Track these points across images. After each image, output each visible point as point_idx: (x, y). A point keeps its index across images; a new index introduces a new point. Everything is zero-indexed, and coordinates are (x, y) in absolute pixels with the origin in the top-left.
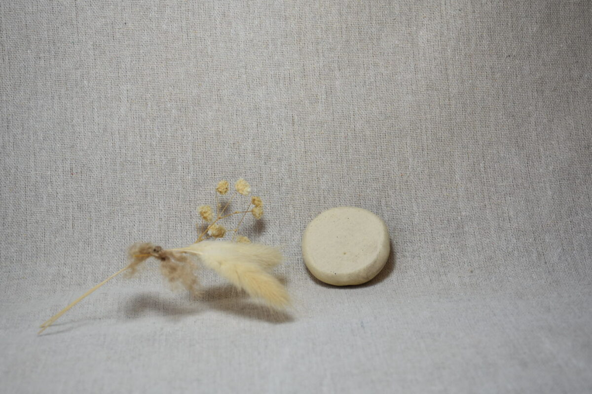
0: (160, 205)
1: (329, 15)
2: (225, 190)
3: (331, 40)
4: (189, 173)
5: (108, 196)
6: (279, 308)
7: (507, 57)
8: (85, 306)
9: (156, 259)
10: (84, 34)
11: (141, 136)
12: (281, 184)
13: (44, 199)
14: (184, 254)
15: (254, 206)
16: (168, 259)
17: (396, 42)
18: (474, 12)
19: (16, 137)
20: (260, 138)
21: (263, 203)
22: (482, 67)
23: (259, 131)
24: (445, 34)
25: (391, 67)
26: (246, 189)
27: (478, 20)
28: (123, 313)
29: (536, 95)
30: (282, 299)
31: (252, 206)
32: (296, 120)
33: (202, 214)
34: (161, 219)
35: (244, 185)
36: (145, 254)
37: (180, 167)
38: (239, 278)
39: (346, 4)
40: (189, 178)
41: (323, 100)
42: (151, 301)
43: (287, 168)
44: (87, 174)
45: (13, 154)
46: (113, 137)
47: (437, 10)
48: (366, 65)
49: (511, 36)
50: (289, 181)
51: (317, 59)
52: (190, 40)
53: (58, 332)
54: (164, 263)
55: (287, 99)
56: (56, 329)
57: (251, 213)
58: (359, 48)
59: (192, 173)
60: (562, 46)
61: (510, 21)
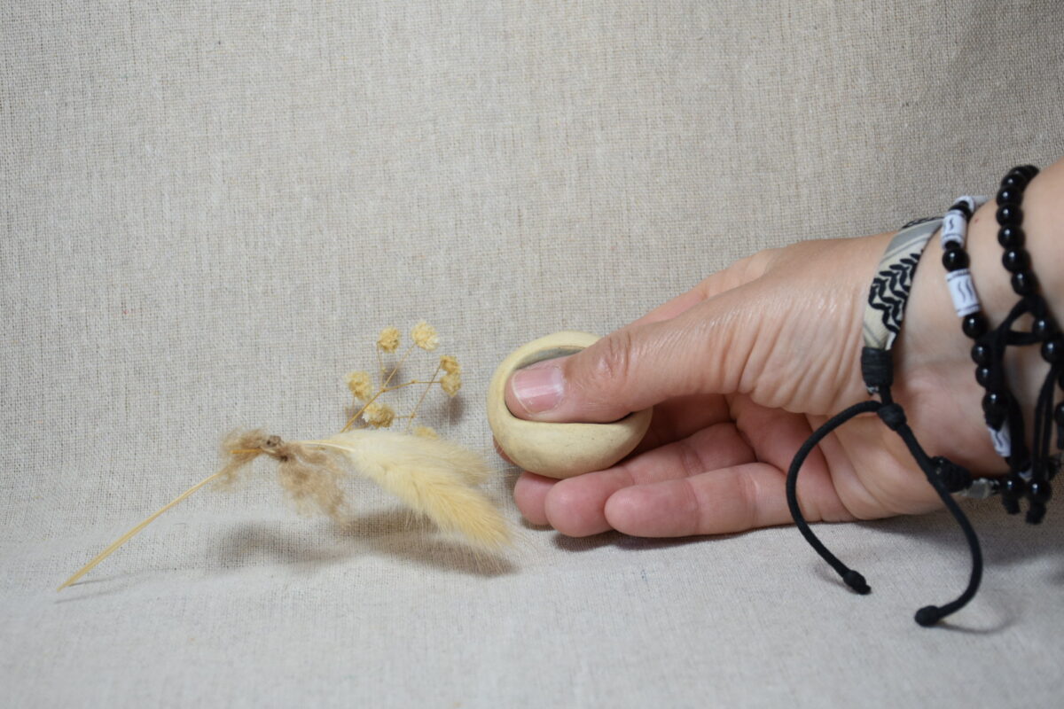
0: (282, 367)
1: (583, 30)
2: (394, 344)
3: (586, 75)
4: (334, 309)
5: (189, 352)
6: (491, 550)
7: (903, 106)
8: (148, 546)
9: (271, 459)
10: (145, 60)
11: (247, 244)
12: (497, 330)
13: (75, 358)
14: (321, 452)
15: (445, 372)
16: (293, 458)
17: (704, 80)
18: (841, 29)
19: (23, 247)
20: (460, 248)
21: (461, 368)
22: (858, 125)
23: (460, 235)
24: (790, 71)
25: (694, 125)
26: (431, 338)
27: (849, 43)
28: (216, 557)
29: (953, 173)
30: (496, 533)
31: (442, 374)
32: (525, 217)
33: (352, 386)
34: (283, 393)
35: (427, 333)
36: (252, 448)
37: (317, 300)
38: (419, 494)
39: (614, 11)
40: (335, 318)
41: (574, 182)
42: (267, 537)
43: (510, 302)
44: (152, 312)
45: (19, 276)
46: (199, 246)
47: (774, 25)
48: (649, 120)
49: (910, 69)
50: (513, 325)
51: (561, 109)
52: (334, 71)
53: (100, 593)
54: (286, 466)
55: (510, 180)
56: (97, 587)
57: (438, 386)
58: (638, 88)
59: (339, 309)
60: (998, 84)
61: (908, 42)
